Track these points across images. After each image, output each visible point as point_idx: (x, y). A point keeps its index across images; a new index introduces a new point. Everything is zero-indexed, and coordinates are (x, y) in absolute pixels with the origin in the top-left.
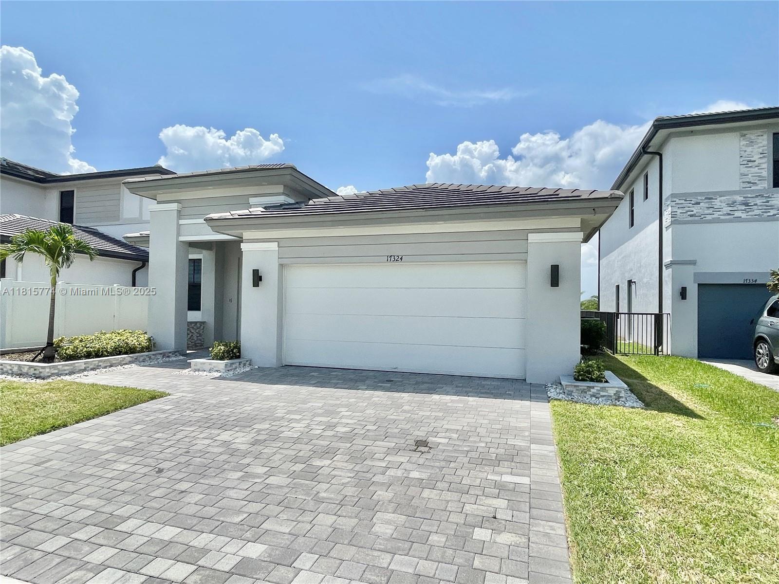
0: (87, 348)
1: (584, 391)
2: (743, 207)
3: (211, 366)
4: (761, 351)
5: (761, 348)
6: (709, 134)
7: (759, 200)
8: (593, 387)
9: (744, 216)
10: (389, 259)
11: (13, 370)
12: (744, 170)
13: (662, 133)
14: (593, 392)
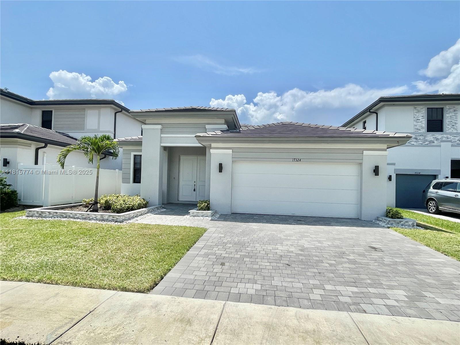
0: (127, 205)
1: (398, 223)
2: (415, 140)
3: (202, 214)
4: (430, 204)
5: (431, 203)
6: (401, 106)
7: (422, 137)
8: (402, 221)
9: (415, 144)
10: (294, 160)
11: (97, 218)
12: (415, 123)
13: (382, 104)
14: (402, 224)
